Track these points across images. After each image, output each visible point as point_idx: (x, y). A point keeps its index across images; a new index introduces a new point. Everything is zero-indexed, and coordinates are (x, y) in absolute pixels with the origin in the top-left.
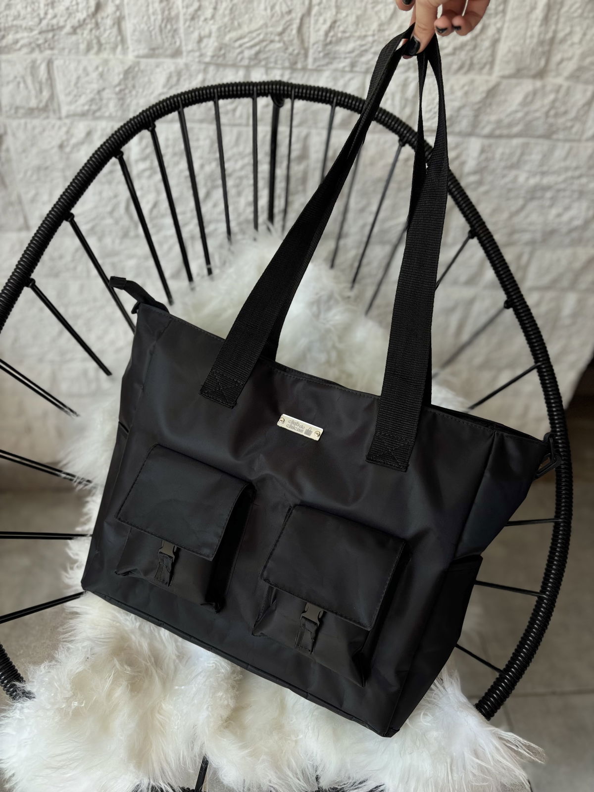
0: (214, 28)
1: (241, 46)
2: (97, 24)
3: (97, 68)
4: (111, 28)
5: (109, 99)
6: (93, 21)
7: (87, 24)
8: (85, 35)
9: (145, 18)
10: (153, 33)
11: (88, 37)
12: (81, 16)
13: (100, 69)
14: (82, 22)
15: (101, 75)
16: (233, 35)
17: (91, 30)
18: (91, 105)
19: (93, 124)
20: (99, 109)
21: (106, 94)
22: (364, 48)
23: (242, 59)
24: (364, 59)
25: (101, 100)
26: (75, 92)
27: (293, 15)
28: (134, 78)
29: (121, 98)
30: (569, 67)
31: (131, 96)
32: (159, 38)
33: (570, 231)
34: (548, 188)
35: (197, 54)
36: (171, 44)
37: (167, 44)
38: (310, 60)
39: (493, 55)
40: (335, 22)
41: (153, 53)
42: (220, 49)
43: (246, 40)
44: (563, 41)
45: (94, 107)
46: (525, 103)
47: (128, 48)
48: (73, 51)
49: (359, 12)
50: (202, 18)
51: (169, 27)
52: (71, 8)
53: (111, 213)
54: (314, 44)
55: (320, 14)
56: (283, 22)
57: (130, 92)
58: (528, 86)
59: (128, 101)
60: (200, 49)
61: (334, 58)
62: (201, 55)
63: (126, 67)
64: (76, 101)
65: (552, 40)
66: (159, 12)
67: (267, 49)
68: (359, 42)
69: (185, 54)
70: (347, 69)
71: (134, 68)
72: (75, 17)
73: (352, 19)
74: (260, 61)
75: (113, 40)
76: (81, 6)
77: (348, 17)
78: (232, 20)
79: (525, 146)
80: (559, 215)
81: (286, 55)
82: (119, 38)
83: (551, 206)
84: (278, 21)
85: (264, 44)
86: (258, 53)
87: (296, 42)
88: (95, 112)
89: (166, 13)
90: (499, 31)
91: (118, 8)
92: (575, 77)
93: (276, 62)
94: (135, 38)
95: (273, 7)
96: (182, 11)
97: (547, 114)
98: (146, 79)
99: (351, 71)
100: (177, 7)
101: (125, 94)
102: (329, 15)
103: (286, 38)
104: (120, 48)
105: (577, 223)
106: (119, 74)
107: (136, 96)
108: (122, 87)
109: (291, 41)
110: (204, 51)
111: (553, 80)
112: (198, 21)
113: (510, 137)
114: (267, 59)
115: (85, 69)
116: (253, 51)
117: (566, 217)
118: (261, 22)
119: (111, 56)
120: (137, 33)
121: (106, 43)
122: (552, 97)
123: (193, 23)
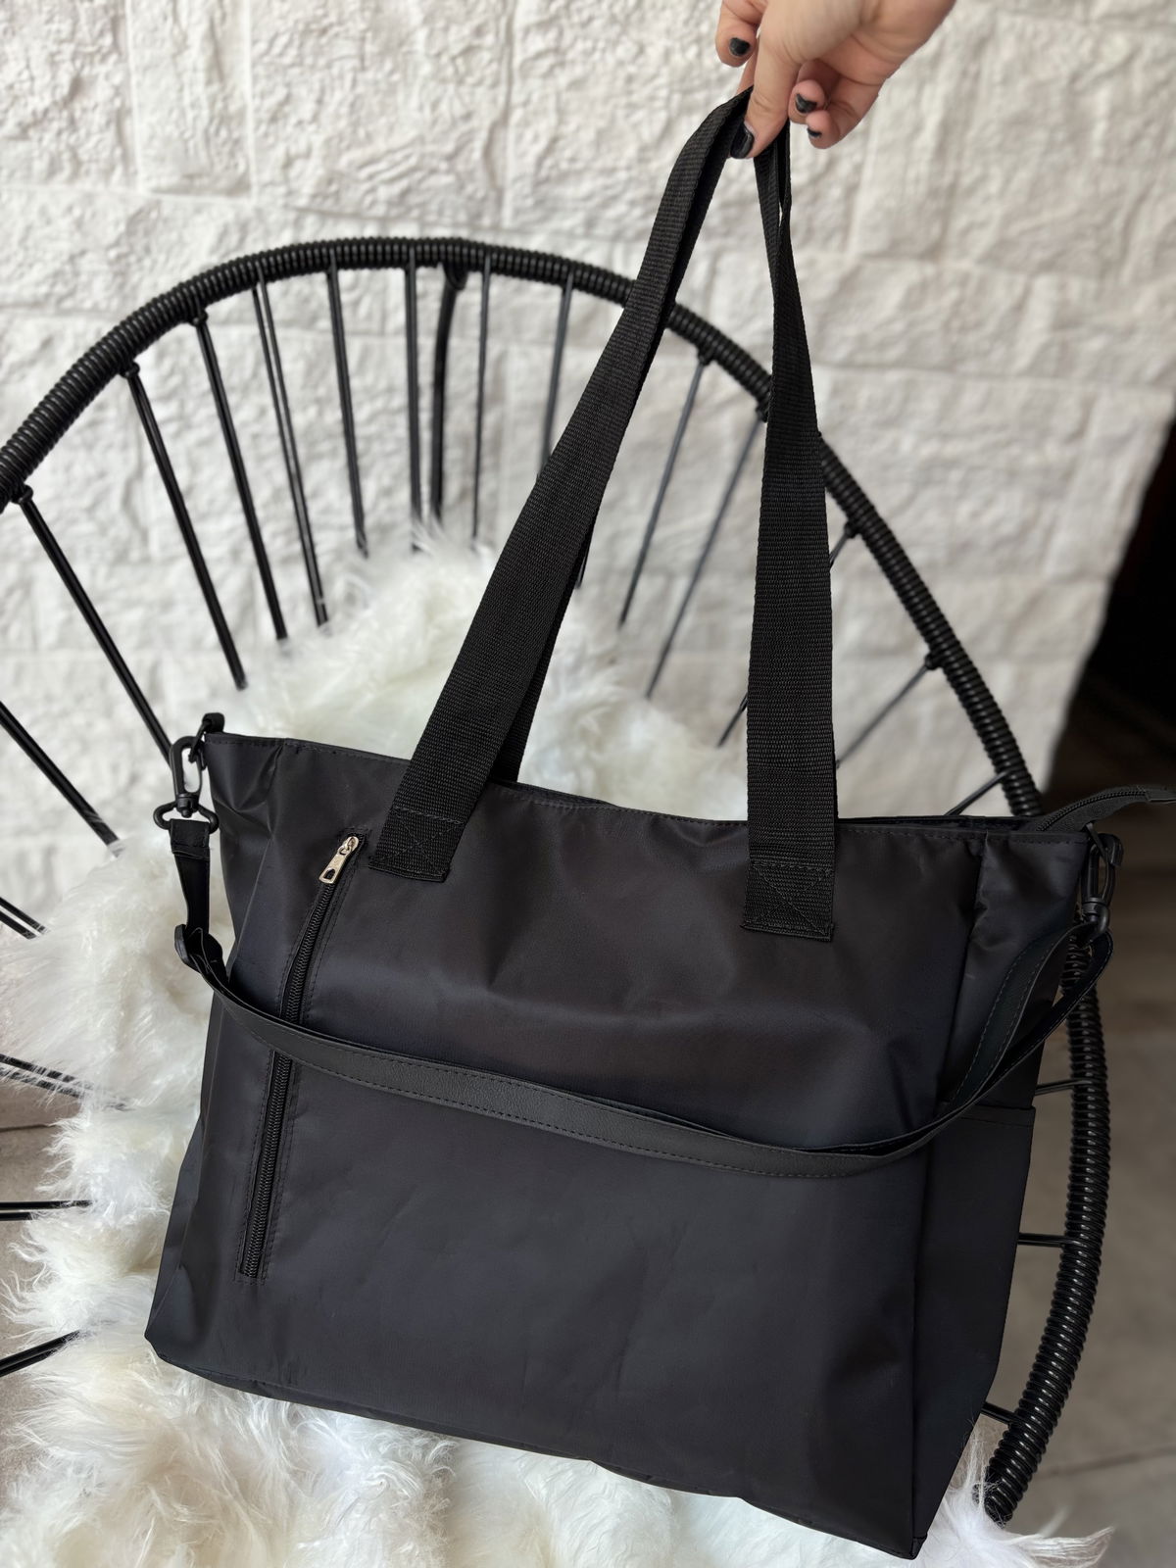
0: (318, 141)
1: (371, 177)
2: (72, 123)
3: (70, 209)
4: (101, 131)
5: (94, 274)
6: (65, 114)
7: (51, 120)
8: (45, 143)
9: (175, 115)
10: (191, 144)
11: (53, 147)
12: (39, 102)
13: (77, 212)
14: (40, 115)
15: (79, 224)
16: (357, 154)
17: (59, 133)
18: (53, 285)
19: (56, 324)
20: (71, 294)
21: (86, 264)
22: (610, 193)
23: (373, 203)
24: (612, 213)
25: (76, 274)
26: (20, 257)
27: (474, 123)
28: (147, 233)
29: (121, 273)
30: (984, 240)
31: (141, 269)
32: (203, 154)
33: (998, 544)
34: (951, 464)
35: (282, 190)
36: (227, 168)
37: (218, 168)
38: (507, 212)
39: (848, 214)
40: (554, 140)
41: (189, 183)
42: (330, 182)
43: (382, 166)
44: (971, 191)
45: (60, 289)
46: (910, 303)
47: (136, 173)
48: (18, 174)
49: (602, 124)
50: (293, 120)
51: (224, 133)
52: (17, 86)
53: (91, 510)
54: (516, 180)
55: (525, 123)
56: (455, 135)
57: (140, 260)
58: (911, 273)
59: (135, 278)
60: (286, 180)
61: (554, 210)
62: (290, 193)
63: (132, 211)
64: (22, 275)
65: (952, 190)
66: (204, 103)
67: (424, 185)
68: (601, 181)
69: (255, 189)
70: (580, 231)
71: (149, 213)
72: (26, 105)
73: (588, 135)
74: (409, 209)
75: (105, 154)
76: (38, 84)
77: (581, 131)
78: (355, 125)
79: (910, 385)
80: (975, 515)
81: (461, 200)
82: (118, 152)
83: (961, 497)
84: (445, 133)
85: (418, 175)
86: (405, 193)
87: (481, 175)
88: (61, 299)
89: (219, 105)
90: (858, 169)
91: (118, 91)
92: (993, 257)
93: (440, 213)
94: (152, 152)
95: (435, 105)
96: (251, 105)
97: (946, 327)
98: (174, 236)
99: (587, 235)
100: (242, 97)
101: (128, 265)
102: (545, 126)
103: (460, 166)
104: (119, 171)
105: (1008, 529)
106: (117, 224)
107: (152, 269)
108: (124, 249)
109: (471, 174)
110: (295, 185)
111: (955, 265)
112: (285, 125)
113: (882, 367)
114: (423, 205)
115: (43, 211)
116: (397, 188)
117: (988, 518)
118: (412, 134)
119: (100, 187)
120: (156, 143)
121: (90, 161)
122: (953, 294)
123: (272, 128)
